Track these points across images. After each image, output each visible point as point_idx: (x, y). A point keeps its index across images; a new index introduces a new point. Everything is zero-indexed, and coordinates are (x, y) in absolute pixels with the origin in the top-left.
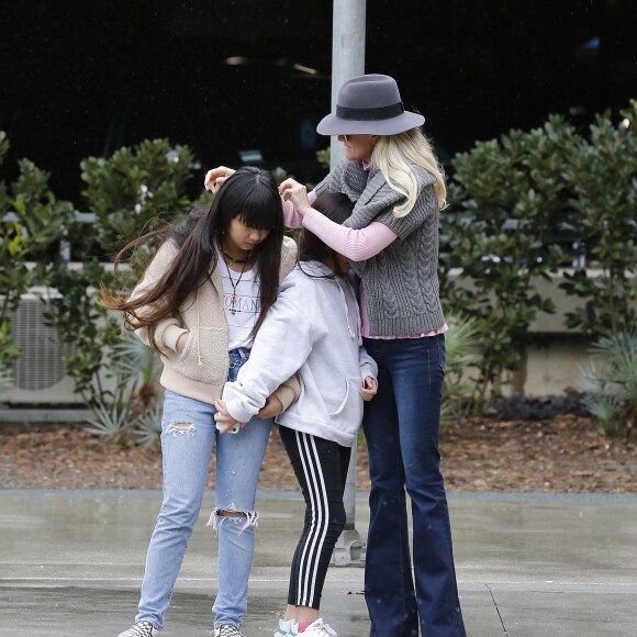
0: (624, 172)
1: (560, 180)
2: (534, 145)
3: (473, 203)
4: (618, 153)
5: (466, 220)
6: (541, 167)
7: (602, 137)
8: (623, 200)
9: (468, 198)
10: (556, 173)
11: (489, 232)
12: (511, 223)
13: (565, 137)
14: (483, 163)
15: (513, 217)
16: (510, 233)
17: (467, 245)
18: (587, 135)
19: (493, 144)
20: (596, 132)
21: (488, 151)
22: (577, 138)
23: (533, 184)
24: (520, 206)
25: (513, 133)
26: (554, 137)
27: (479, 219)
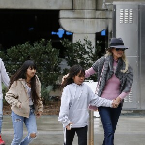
0: (40, 52)
1: (28, 54)
2: (23, 47)
3: (11, 59)
4: (39, 49)
5: (10, 62)
6: (24, 52)
7: (36, 46)
8: (40, 58)
11: (14, 65)
12: (18, 63)
13: (29, 46)
14: (13, 51)
15: (18, 61)
16: (18, 65)
17: (10, 67)
18: (33, 46)
19: (15, 47)
21: (14, 49)
22: (31, 46)
23: (22, 55)
24: (20, 60)
25: (19, 45)
26: (27, 46)
27: (12, 62)
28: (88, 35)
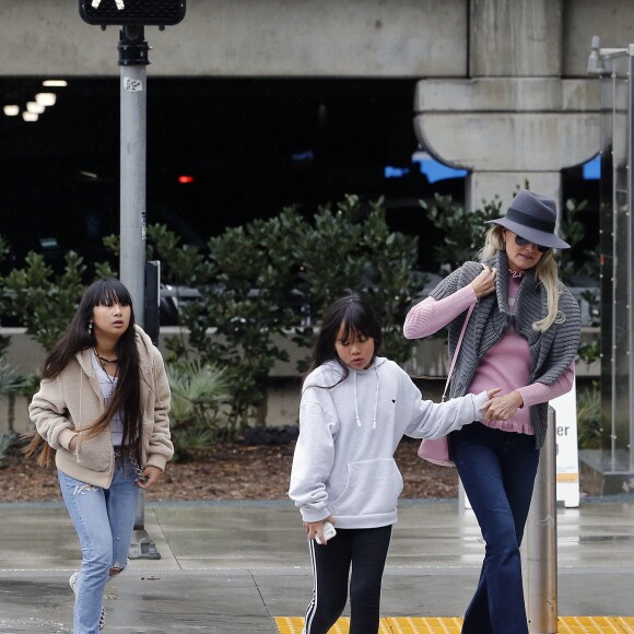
0: (342, 250)
1: (292, 257)
2: (271, 230)
3: (225, 276)
4: (336, 236)
5: (219, 290)
6: (277, 248)
7: (323, 224)
8: (341, 273)
9: (220, 272)
10: (288, 252)
11: (238, 299)
12: (254, 292)
13: (295, 224)
14: (232, 245)
15: (255, 287)
16: (254, 299)
17: (220, 309)
18: (313, 223)
19: (240, 230)
20: (319, 219)
21: (236, 235)
22: (305, 225)
23: (270, 261)
24: (261, 279)
25: (256, 222)
26: (287, 224)
27: (229, 288)
28: (530, 176)
